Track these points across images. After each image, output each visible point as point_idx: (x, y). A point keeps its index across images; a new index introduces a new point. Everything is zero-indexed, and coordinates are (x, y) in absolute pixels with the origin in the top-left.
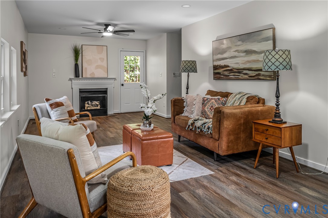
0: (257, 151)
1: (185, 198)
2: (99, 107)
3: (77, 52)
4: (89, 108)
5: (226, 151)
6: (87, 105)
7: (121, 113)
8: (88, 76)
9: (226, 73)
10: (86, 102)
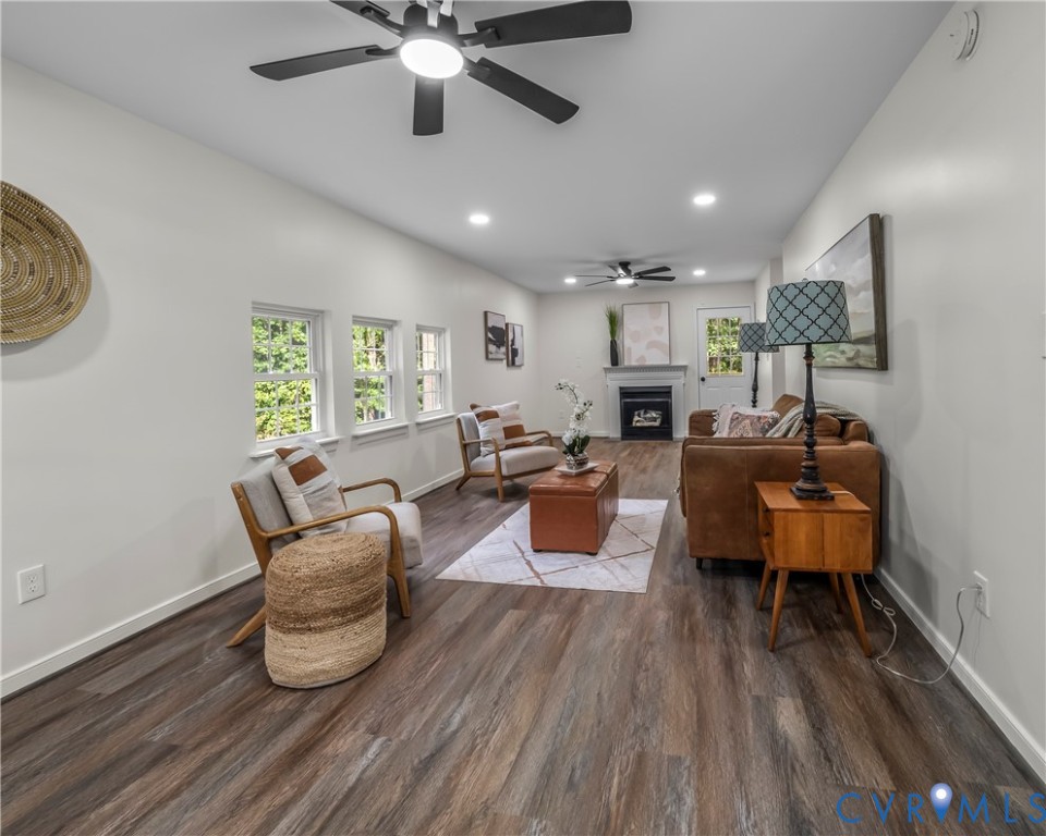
2: (657, 424)
3: (614, 321)
6: (636, 418)
8: (634, 363)
10: (636, 413)
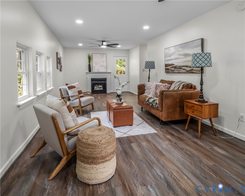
0: (187, 120)
1: (134, 147)
2: (102, 89)
4: (96, 89)
5: (167, 118)
6: (95, 88)
7: (114, 92)
8: (96, 71)
9: (173, 69)
10: (95, 86)
